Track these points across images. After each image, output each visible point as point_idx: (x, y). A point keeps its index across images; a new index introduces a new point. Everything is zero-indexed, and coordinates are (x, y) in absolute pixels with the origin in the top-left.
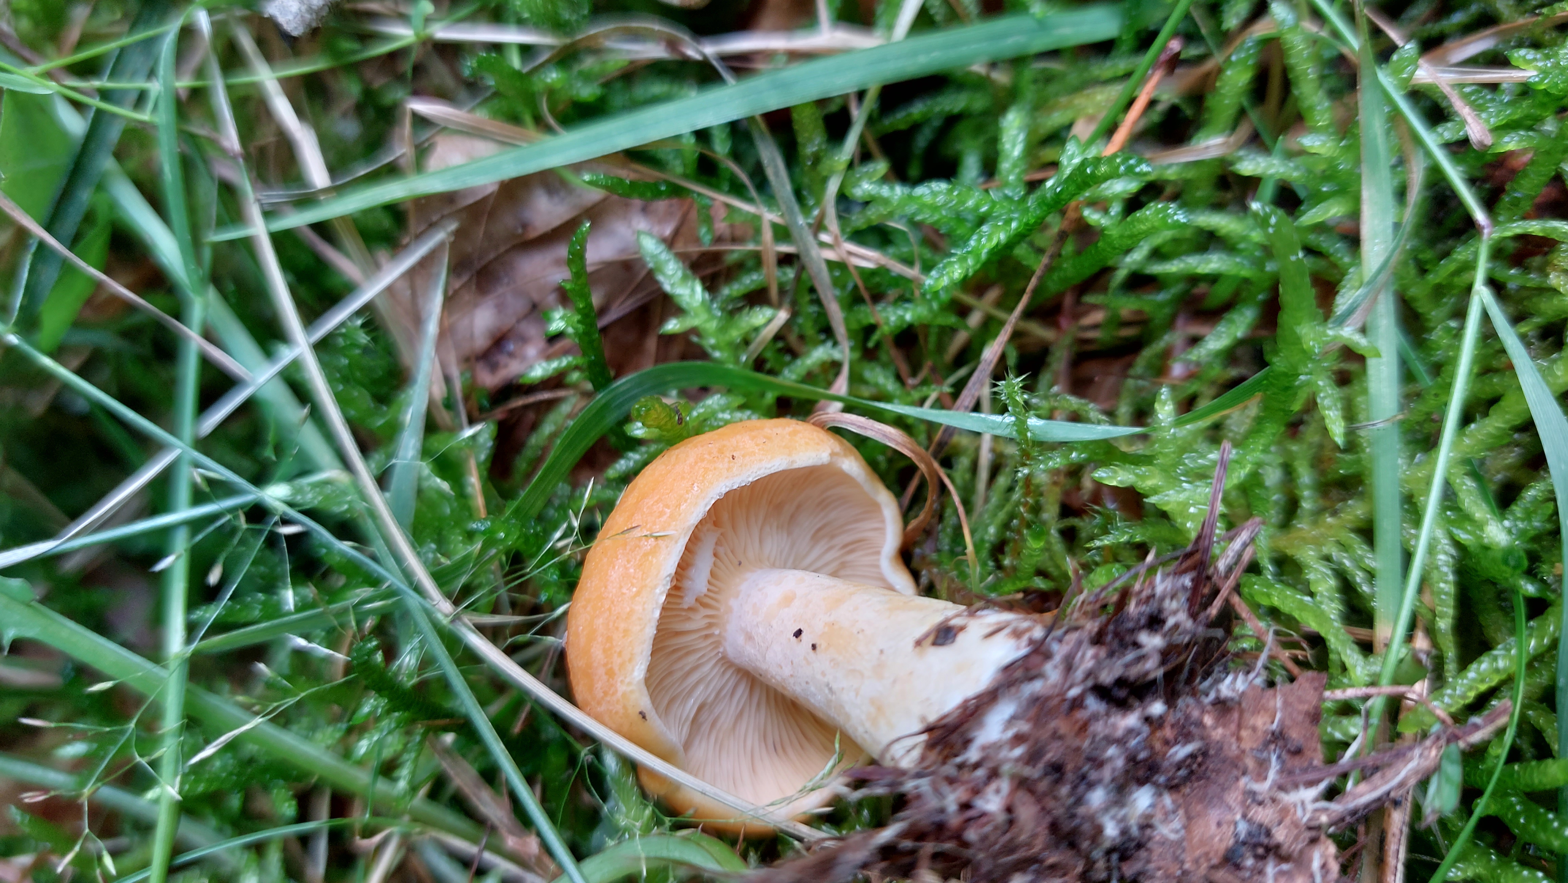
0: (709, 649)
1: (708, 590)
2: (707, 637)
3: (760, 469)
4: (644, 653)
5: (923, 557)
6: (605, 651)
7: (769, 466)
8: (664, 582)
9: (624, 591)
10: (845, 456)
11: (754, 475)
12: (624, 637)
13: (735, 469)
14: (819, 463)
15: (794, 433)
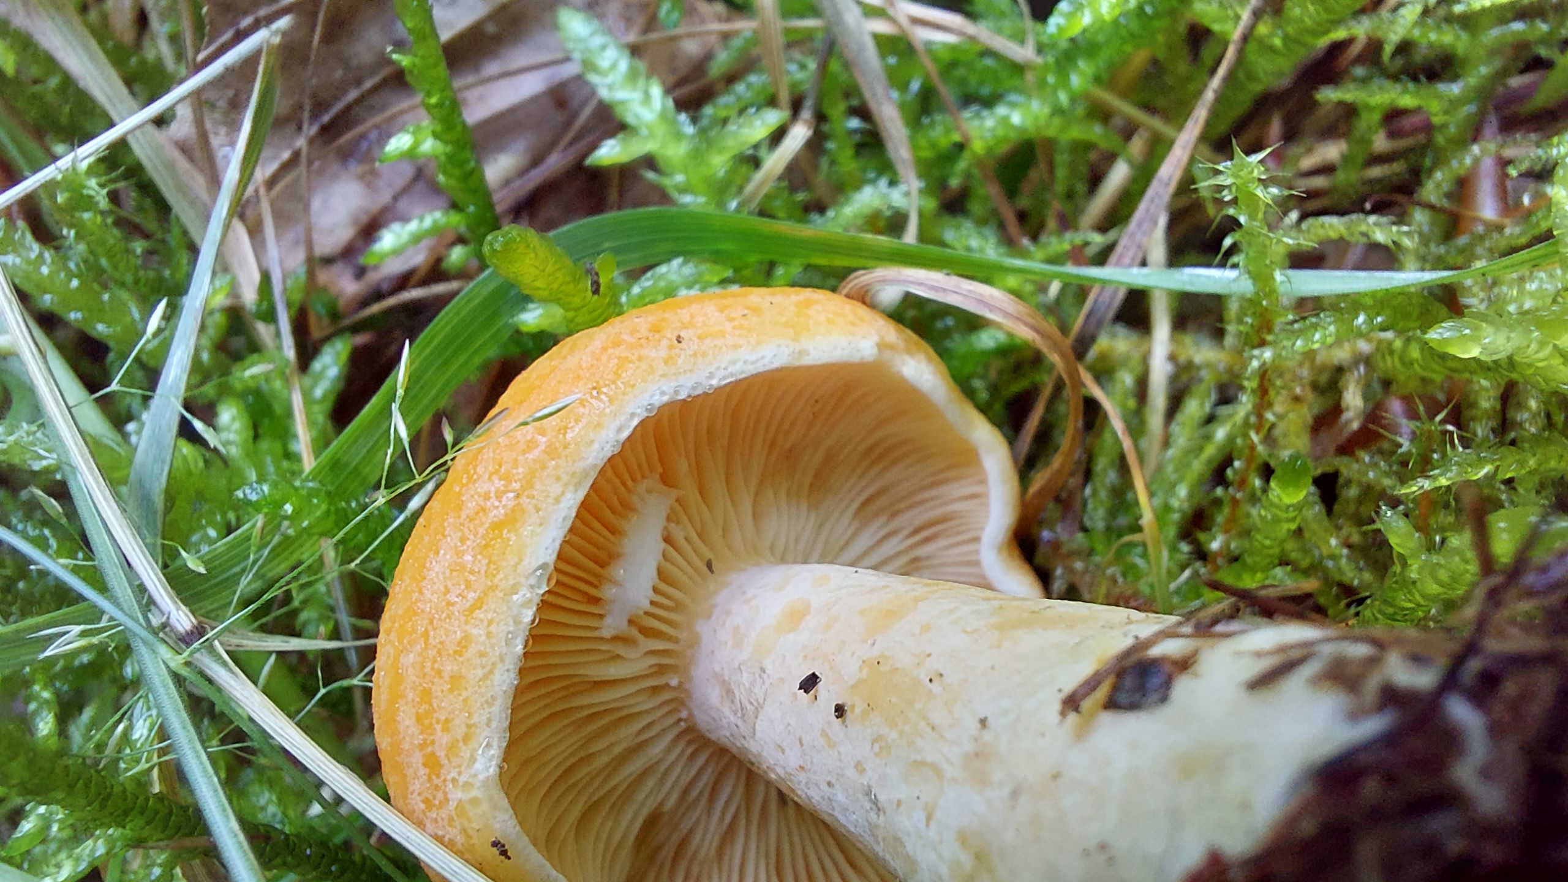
0: (660, 713)
1: (652, 603)
2: (655, 690)
3: (733, 363)
4: (494, 724)
5: (1056, 545)
6: (419, 719)
7: (753, 357)
8: (533, 581)
9: (452, 598)
10: (909, 352)
11: (722, 373)
12: (451, 690)
13: (680, 361)
14: (856, 358)
15: (808, 304)
